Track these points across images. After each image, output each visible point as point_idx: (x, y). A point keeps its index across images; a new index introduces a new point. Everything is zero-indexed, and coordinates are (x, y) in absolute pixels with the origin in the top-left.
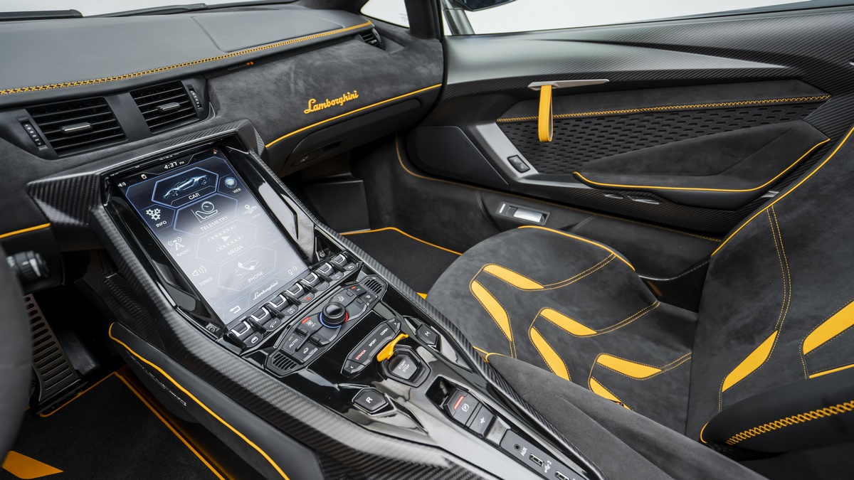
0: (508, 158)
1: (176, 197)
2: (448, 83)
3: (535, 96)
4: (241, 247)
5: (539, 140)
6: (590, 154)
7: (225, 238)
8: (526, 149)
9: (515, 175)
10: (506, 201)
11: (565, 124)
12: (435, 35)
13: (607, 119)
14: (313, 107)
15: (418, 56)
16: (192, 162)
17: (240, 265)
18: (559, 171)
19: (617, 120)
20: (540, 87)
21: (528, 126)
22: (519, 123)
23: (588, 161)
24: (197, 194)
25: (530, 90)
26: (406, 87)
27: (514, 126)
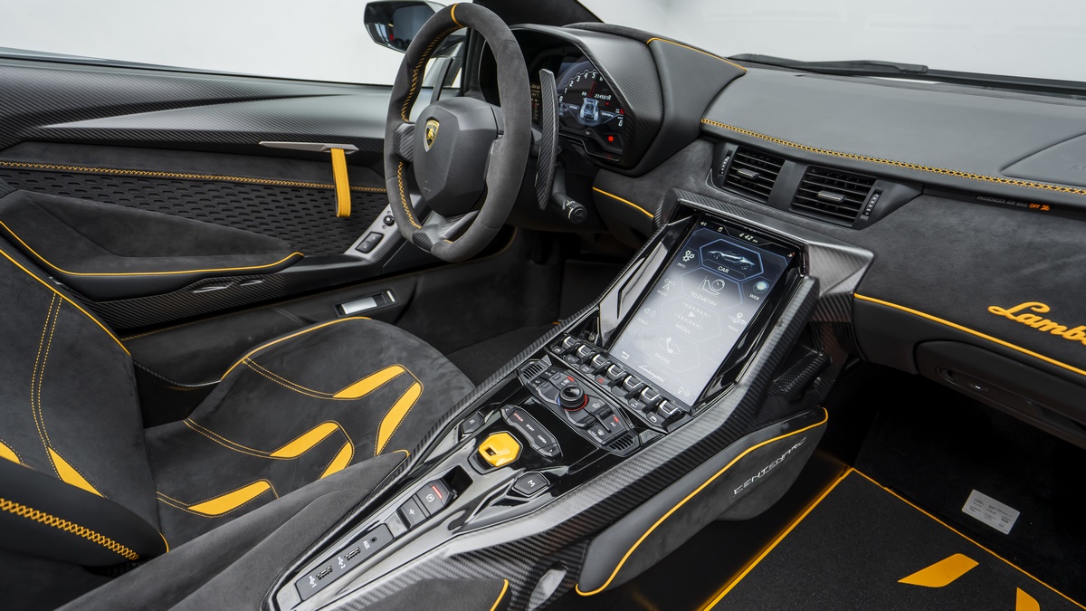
1: (714, 259)
4: (689, 332)
7: (691, 315)
16: (764, 247)
17: (669, 340)
24: (727, 271)
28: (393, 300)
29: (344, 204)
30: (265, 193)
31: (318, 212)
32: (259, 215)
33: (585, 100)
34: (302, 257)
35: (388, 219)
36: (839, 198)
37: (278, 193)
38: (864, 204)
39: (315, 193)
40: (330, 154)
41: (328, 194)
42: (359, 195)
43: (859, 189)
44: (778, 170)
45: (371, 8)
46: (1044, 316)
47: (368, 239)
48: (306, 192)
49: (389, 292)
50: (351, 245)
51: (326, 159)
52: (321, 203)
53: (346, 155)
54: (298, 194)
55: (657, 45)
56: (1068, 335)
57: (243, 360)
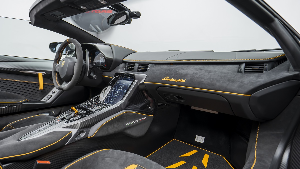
7: (118, 93)
17: (113, 98)
28: (54, 113)
29: (41, 86)
30: (19, 84)
31: (34, 89)
32: (17, 89)
33: (101, 59)
34: (28, 101)
35: (54, 92)
36: (144, 68)
37: (23, 84)
38: (148, 68)
39: (33, 84)
40: (38, 75)
41: (37, 85)
42: (46, 85)
43: (147, 66)
44: (134, 65)
45: (51, 44)
46: (168, 78)
47: (48, 97)
48: (31, 84)
49: (53, 112)
50: (43, 98)
51: (37, 76)
52: (35, 87)
53: (43, 75)
54: (28, 84)
55: (112, 46)
56: (171, 80)
57: (8, 126)
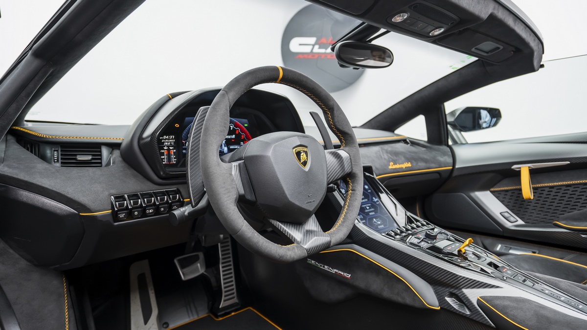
0: (500, 213)
2: (457, 167)
3: (518, 174)
5: (523, 198)
6: (564, 209)
8: (514, 208)
9: (506, 224)
10: (501, 244)
11: (541, 191)
12: (444, 143)
13: (573, 187)
14: (392, 166)
15: (437, 152)
17: (375, 220)
18: (541, 222)
19: (581, 187)
20: (520, 168)
21: (514, 193)
22: (507, 191)
23: (564, 214)
25: (513, 170)
26: (433, 165)
27: (503, 193)
